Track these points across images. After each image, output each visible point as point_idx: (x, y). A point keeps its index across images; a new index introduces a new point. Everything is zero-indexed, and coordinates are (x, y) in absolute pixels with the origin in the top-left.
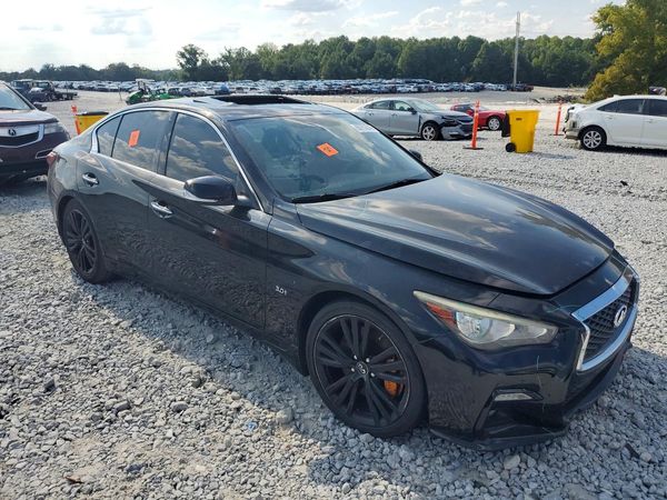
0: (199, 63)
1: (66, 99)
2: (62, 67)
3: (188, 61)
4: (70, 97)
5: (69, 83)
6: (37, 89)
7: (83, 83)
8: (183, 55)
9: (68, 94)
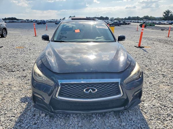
0: (169, 15)
1: (128, 25)
2: (132, 17)
3: (166, 15)
4: (129, 24)
5: (131, 21)
6: (122, 22)
7: (134, 21)
8: (165, 13)
9: (128, 23)
